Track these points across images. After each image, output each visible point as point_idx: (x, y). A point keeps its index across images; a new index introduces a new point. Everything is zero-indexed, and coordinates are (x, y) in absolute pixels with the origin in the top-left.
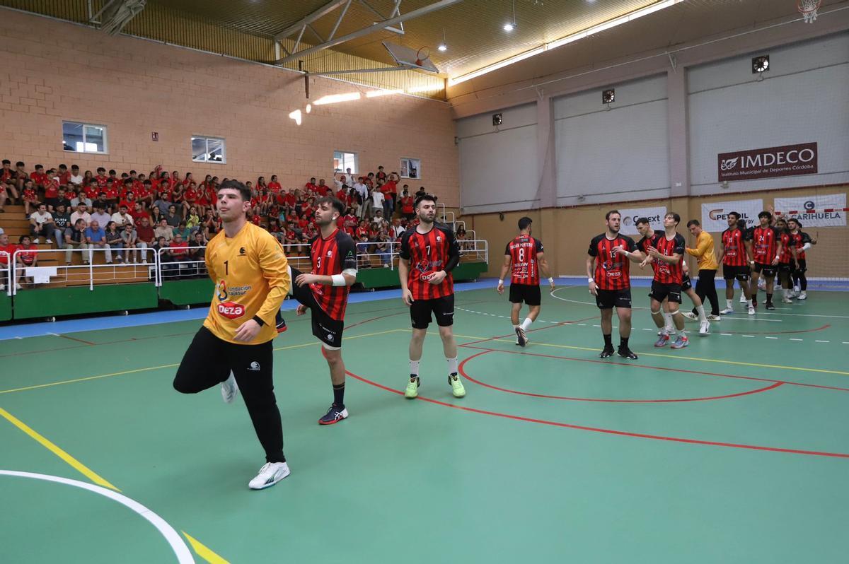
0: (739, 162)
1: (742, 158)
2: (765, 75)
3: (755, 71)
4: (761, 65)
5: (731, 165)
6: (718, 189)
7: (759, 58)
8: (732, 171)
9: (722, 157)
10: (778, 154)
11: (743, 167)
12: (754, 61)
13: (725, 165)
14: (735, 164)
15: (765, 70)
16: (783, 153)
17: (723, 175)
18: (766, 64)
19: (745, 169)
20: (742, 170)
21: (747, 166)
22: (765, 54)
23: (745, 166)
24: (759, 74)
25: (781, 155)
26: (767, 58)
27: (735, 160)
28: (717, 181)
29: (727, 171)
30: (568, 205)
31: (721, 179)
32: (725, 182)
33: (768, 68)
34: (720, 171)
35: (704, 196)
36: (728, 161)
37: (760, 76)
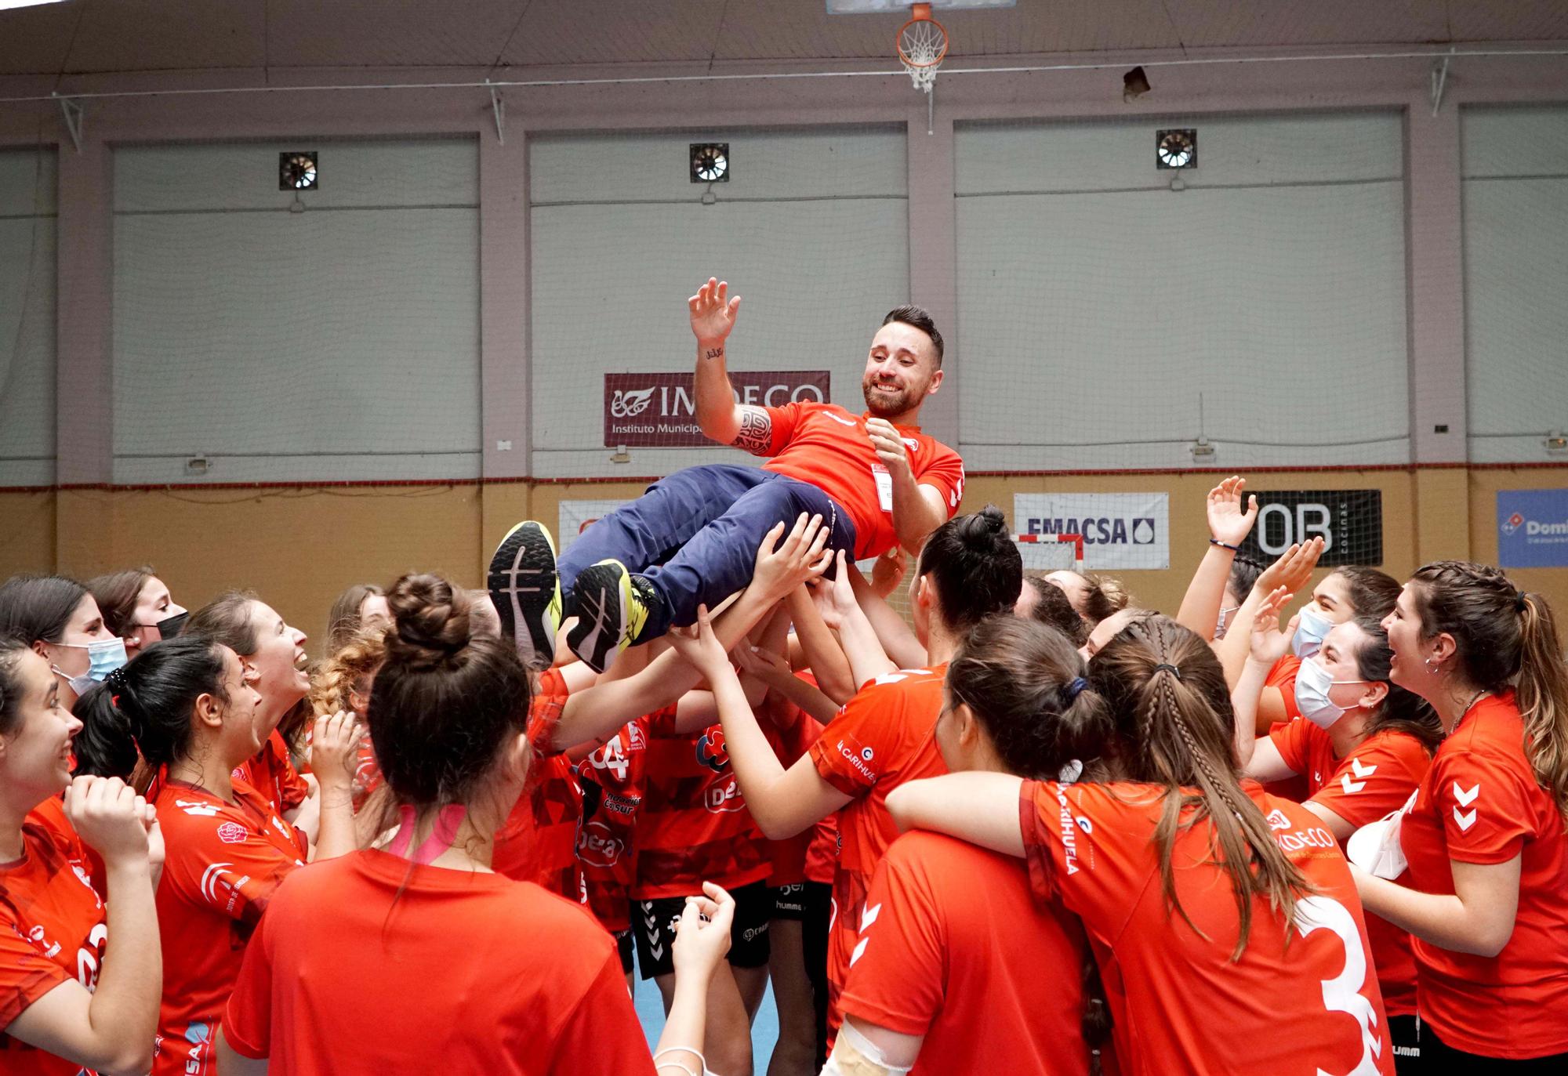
0: (656, 397)
1: (665, 390)
2: (719, 190)
3: (695, 177)
4: (709, 165)
5: (635, 404)
6: (602, 463)
7: (705, 146)
8: (638, 420)
9: (616, 383)
10: (747, 389)
11: (664, 413)
12: (696, 150)
13: (623, 404)
14: (645, 405)
15: (718, 179)
16: (757, 388)
17: (615, 429)
18: (721, 163)
19: (670, 420)
20: (663, 420)
21: (675, 413)
22: (720, 141)
23: (670, 411)
24: (704, 186)
25: (753, 393)
26: (725, 152)
27: (644, 394)
28: (601, 444)
29: (626, 421)
30: (150, 481)
31: (611, 440)
32: (622, 448)
33: (726, 175)
34: (610, 420)
35: (567, 482)
36: (630, 394)
37: (709, 192)
